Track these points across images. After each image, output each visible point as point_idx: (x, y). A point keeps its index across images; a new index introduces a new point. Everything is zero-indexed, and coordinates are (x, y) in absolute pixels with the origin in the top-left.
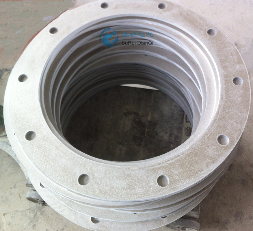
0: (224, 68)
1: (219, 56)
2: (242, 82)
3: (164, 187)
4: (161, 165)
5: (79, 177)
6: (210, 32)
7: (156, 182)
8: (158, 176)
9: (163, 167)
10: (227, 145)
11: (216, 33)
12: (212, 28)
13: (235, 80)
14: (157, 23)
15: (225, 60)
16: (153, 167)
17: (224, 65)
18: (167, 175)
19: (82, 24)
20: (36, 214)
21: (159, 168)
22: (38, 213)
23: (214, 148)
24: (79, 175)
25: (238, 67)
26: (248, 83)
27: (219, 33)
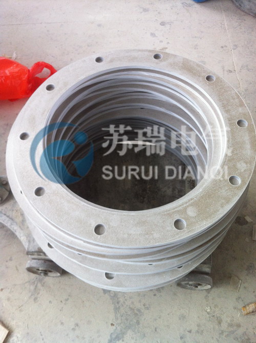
0: (227, 111)
1: (220, 100)
2: (246, 124)
3: (182, 230)
4: (176, 210)
5: (94, 228)
6: (208, 78)
7: (174, 226)
8: (174, 220)
9: (178, 211)
10: (239, 185)
11: (215, 79)
12: (210, 75)
13: (240, 123)
14: (154, 74)
15: (227, 104)
16: (168, 212)
17: (227, 109)
18: (182, 218)
19: (79, 79)
20: (36, 286)
21: (174, 212)
22: (39, 285)
23: (227, 189)
24: (94, 225)
25: (240, 109)
26: (253, 124)
27: (218, 78)
